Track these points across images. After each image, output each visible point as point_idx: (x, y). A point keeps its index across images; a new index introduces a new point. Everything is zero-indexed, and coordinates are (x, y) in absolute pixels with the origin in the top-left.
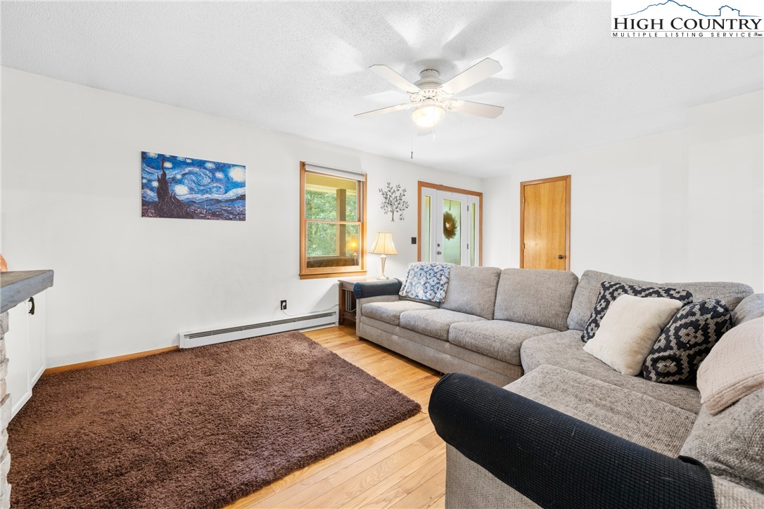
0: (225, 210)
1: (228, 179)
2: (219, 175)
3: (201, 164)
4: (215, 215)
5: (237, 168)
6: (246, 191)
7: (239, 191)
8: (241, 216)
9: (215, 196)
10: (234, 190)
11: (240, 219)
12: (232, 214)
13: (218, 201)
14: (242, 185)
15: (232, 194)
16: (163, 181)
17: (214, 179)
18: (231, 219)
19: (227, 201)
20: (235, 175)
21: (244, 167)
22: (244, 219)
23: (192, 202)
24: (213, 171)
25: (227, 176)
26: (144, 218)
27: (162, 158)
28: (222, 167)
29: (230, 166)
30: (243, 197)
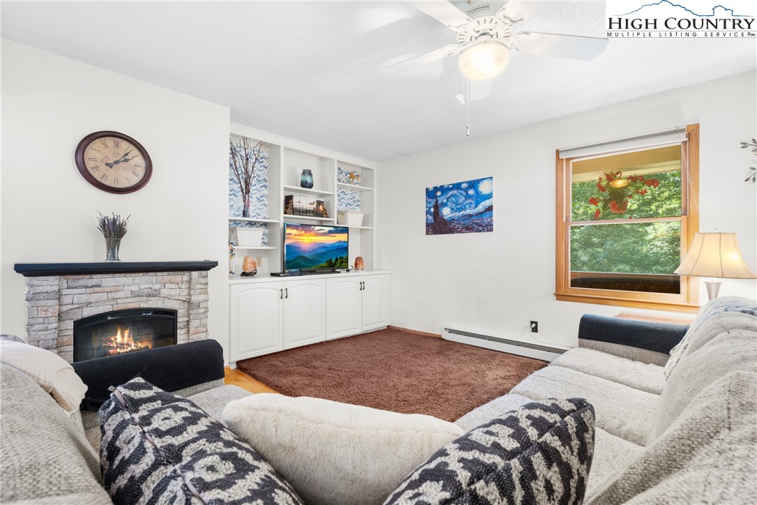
0: (475, 223)
1: (478, 194)
2: (471, 192)
3: (457, 186)
4: (469, 229)
5: (485, 181)
6: (493, 201)
7: (487, 203)
8: (488, 227)
9: (469, 212)
10: (483, 203)
11: (488, 231)
12: (481, 226)
13: (470, 216)
14: (490, 196)
15: (481, 208)
16: (437, 207)
17: (468, 197)
18: (480, 231)
19: (477, 214)
20: (484, 188)
21: (491, 178)
22: (491, 230)
23: (453, 220)
24: (466, 190)
25: (477, 192)
26: (428, 236)
27: (436, 189)
28: (473, 184)
29: (478, 181)
30: (490, 209)
